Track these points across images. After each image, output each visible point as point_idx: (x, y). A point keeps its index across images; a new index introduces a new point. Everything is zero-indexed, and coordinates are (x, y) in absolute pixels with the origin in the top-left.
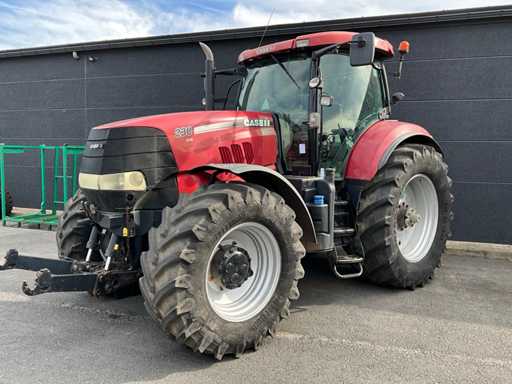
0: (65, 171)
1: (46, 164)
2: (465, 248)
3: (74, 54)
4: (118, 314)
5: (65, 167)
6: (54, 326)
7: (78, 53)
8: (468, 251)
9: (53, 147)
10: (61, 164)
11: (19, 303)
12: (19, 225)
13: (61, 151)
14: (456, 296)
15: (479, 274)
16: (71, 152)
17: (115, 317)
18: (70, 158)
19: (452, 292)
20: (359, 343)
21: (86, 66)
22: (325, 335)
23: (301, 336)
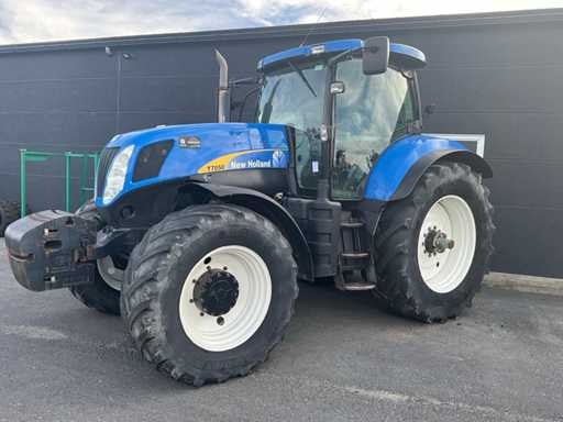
3: (107, 49)
7: (111, 48)
9: (81, 155)
21: (119, 63)
22: (434, 397)
23: (406, 397)
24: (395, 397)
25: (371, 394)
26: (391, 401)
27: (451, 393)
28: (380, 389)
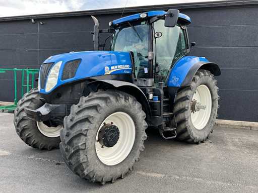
0: (28, 82)
1: (17, 78)
2: (240, 124)
3: (32, 20)
4: (60, 163)
5: (28, 80)
6: (25, 170)
7: (35, 20)
8: (242, 126)
9: (21, 70)
10: (25, 79)
11: (5, 156)
12: (3, 111)
13: (25, 72)
14: (241, 151)
15: (250, 139)
16: (31, 72)
17: (59, 164)
18: (31, 75)
19: (238, 149)
20: (196, 179)
21: (38, 27)
22: (177, 175)
23: (164, 175)
24: (159, 176)
25: (148, 174)
26: (156, 177)
27: (184, 173)
28: (152, 172)
